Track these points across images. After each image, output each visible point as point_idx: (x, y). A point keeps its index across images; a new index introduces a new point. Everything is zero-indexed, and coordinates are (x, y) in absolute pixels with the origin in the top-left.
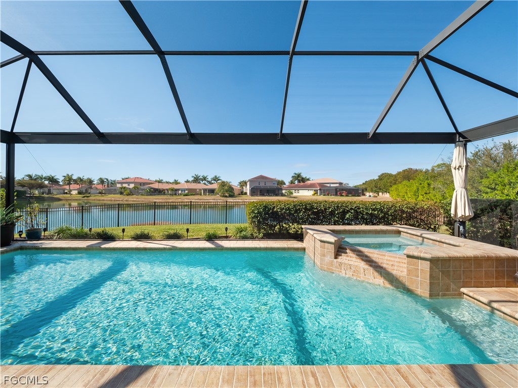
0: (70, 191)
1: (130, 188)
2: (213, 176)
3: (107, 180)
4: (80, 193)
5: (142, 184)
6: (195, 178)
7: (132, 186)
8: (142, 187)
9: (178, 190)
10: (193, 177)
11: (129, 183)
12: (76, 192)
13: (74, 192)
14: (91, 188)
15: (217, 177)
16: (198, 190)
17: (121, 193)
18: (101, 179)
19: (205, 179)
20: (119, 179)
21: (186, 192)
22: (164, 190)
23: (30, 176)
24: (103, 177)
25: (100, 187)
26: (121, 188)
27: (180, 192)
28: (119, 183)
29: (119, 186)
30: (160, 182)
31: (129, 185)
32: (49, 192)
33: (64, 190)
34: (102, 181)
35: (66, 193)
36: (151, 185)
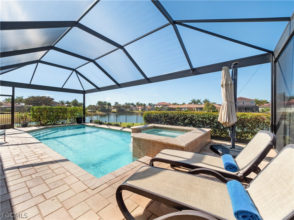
0: (139, 109)
1: (159, 108)
2: (204, 100)
3: (152, 104)
4: (142, 110)
5: (166, 106)
6: (193, 101)
7: (161, 106)
8: (165, 107)
9: (182, 108)
10: (191, 101)
11: (160, 105)
12: (141, 109)
13: (140, 110)
14: (146, 108)
15: (207, 100)
16: (194, 108)
17: (156, 110)
18: (149, 103)
19: (199, 101)
20: (157, 103)
21: (187, 109)
22: (175, 108)
23: (126, 103)
24: (150, 103)
25: (149, 107)
26: (156, 108)
27: (183, 109)
28: (156, 105)
29: (156, 106)
30: (175, 104)
31: (160, 106)
32: (132, 110)
33: (137, 109)
34: (150, 104)
35: (137, 110)
36: (170, 106)
